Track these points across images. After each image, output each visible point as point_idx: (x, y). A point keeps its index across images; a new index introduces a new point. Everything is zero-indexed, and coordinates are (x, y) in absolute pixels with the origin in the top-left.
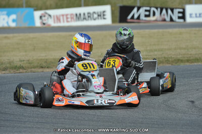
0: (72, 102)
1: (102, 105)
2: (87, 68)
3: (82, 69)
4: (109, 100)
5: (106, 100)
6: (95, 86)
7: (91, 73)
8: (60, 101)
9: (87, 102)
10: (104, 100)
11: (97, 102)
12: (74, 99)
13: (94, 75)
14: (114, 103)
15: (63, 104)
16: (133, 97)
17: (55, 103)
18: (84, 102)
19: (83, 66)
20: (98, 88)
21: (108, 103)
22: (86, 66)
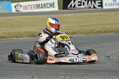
0: (60, 60)
1: (79, 62)
2: (64, 39)
3: (61, 39)
4: (83, 58)
5: (81, 59)
6: (72, 50)
7: (68, 42)
8: (51, 60)
9: (70, 60)
10: (80, 59)
11: (76, 60)
12: (60, 58)
13: (70, 43)
14: (86, 61)
15: (54, 62)
16: (95, 57)
17: (48, 61)
18: (68, 60)
19: (61, 38)
20: (75, 51)
21: (83, 61)
22: (63, 38)
